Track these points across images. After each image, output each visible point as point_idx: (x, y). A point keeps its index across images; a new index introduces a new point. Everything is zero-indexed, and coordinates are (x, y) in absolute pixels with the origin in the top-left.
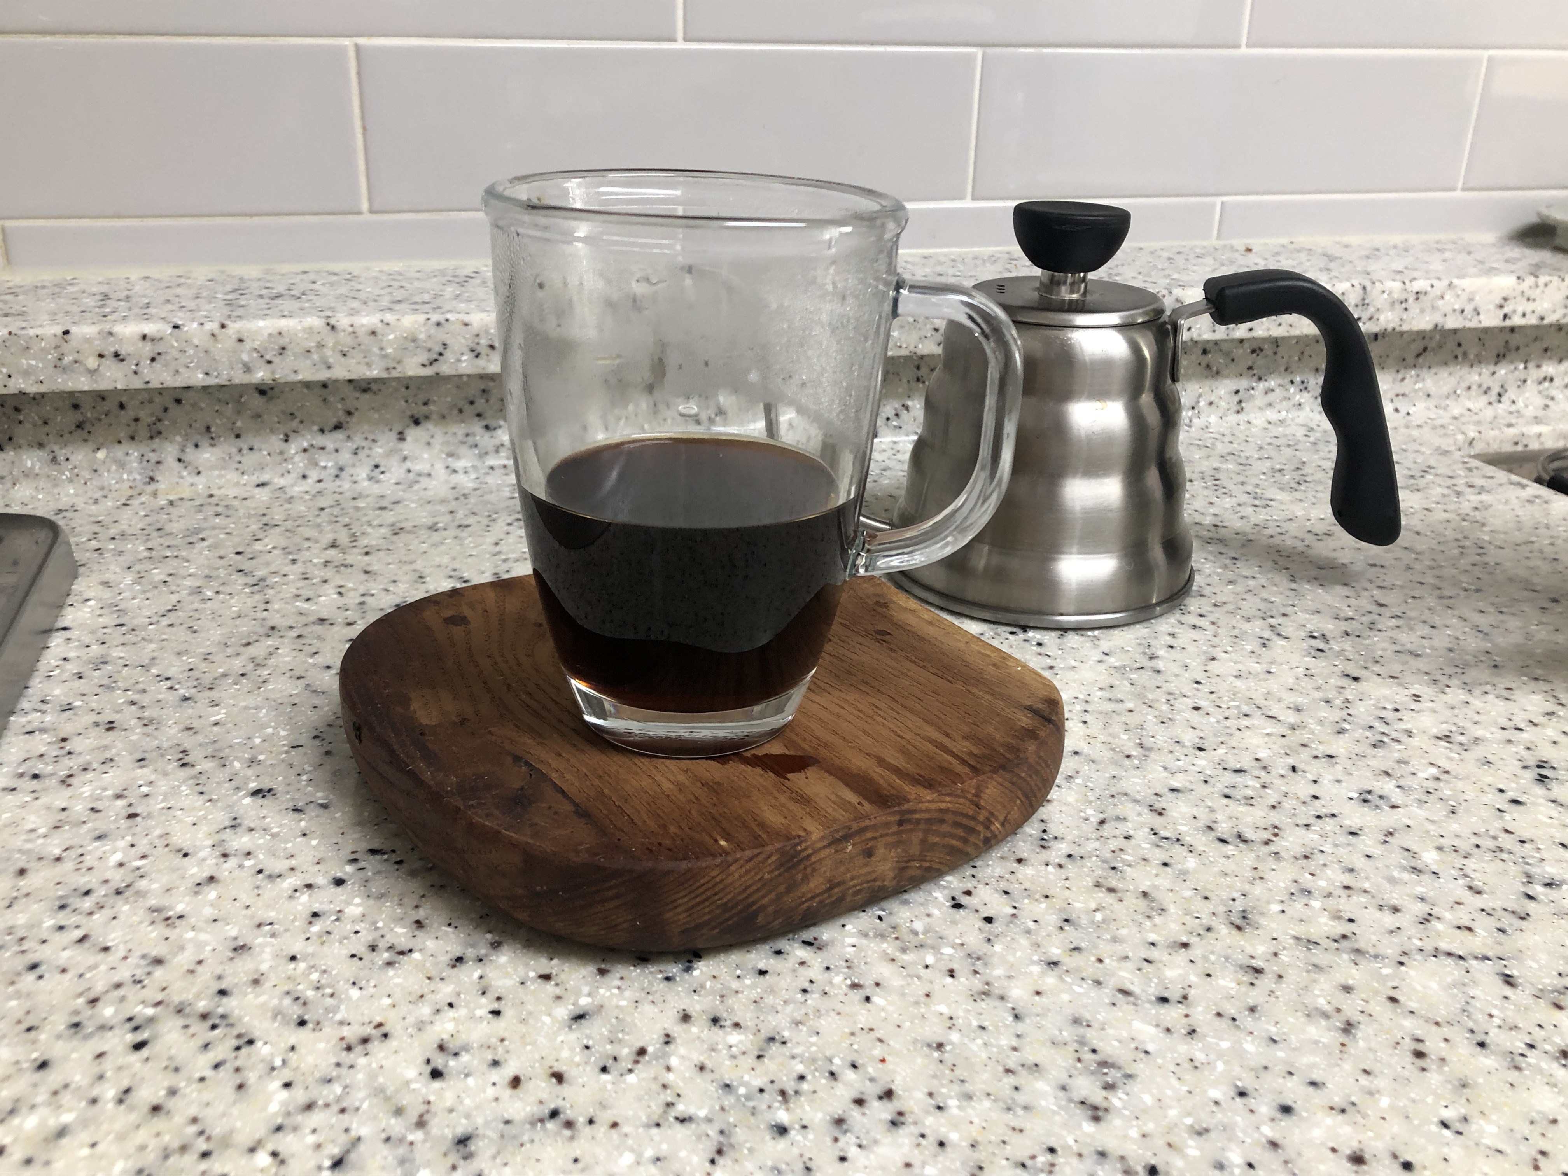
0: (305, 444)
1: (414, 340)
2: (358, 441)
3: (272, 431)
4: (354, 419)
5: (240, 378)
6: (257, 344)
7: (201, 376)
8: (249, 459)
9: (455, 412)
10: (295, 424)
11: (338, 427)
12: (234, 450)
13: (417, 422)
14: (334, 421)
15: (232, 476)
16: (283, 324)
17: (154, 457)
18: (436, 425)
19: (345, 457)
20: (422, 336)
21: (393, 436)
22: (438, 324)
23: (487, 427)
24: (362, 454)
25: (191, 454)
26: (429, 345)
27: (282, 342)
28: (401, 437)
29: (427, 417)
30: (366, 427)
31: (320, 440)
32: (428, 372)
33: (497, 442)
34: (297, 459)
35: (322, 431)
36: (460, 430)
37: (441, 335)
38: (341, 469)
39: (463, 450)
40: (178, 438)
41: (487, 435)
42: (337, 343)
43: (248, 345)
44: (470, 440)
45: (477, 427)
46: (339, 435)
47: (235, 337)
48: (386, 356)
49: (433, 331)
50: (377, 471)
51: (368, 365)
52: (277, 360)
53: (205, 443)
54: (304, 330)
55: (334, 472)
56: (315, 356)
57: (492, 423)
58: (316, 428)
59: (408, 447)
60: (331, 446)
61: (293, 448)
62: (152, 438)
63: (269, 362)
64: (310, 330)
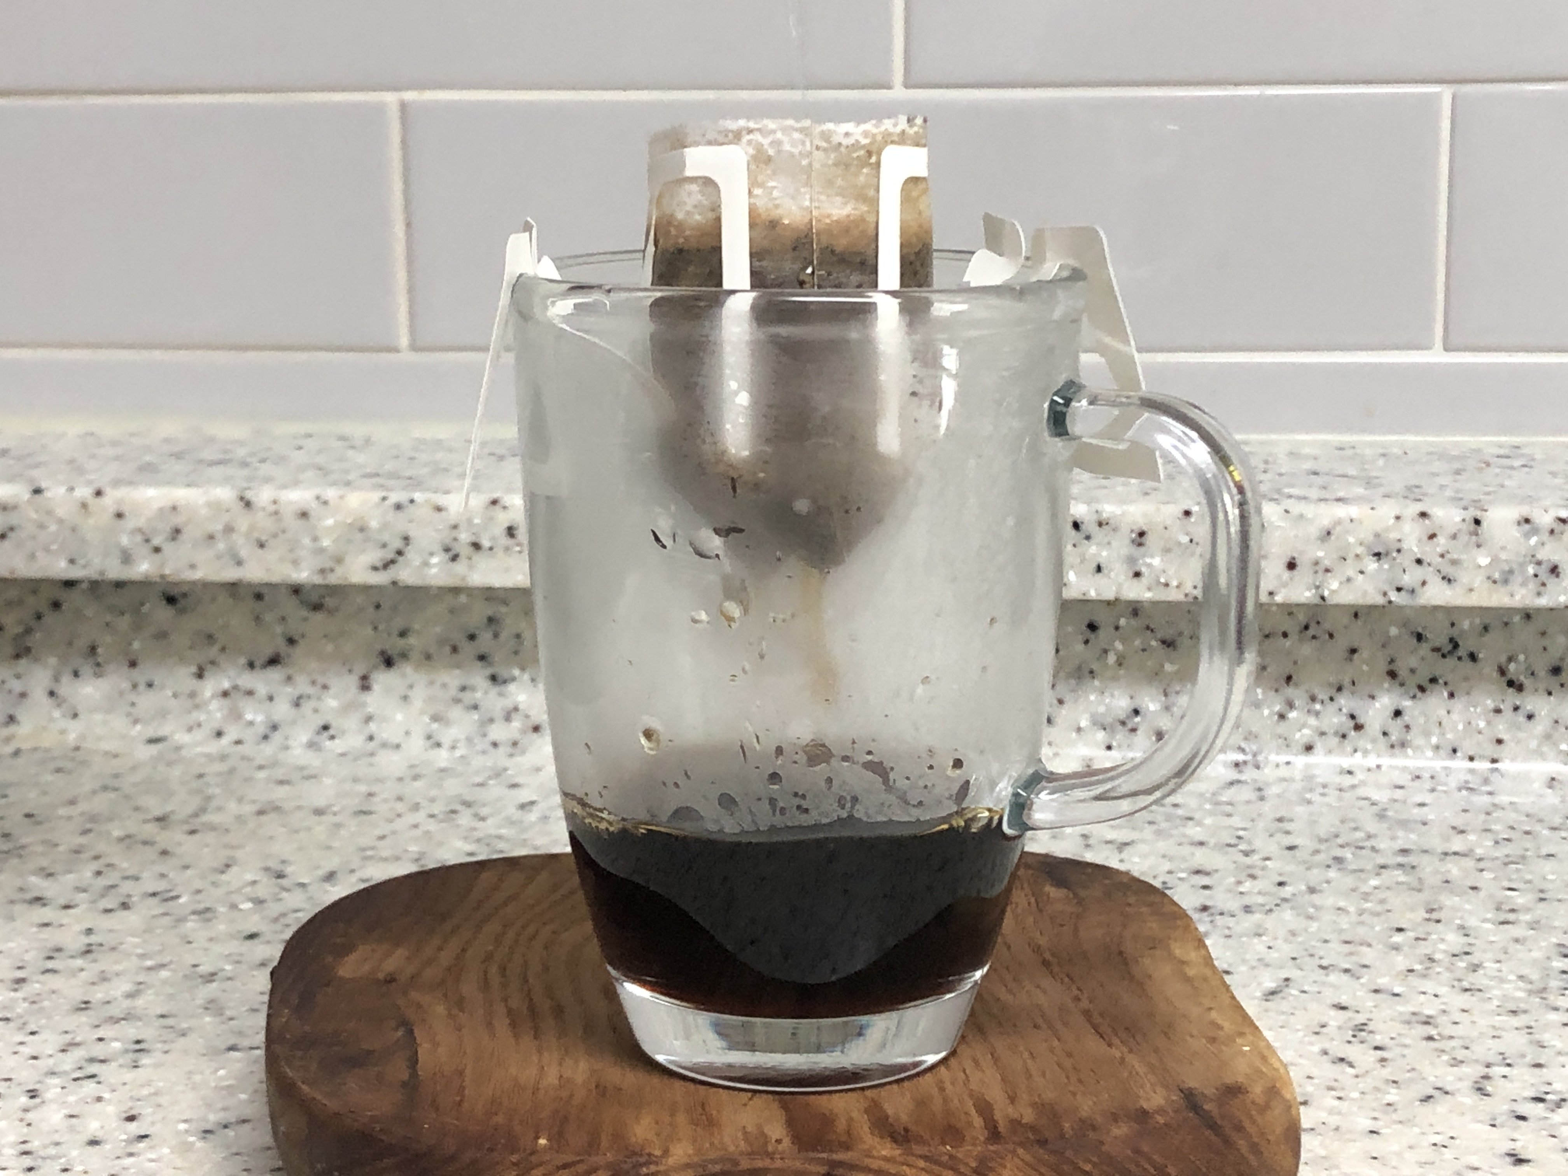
0: (226, 685)
1: (362, 530)
2: (302, 685)
3: (183, 660)
4: (298, 651)
5: (115, 571)
6: (141, 522)
7: (63, 564)
8: (146, 701)
9: (447, 649)
10: (213, 652)
11: (274, 661)
12: (125, 685)
13: (389, 662)
14: (268, 652)
15: (119, 722)
16: (182, 494)
17: (17, 686)
18: (417, 667)
19: (282, 709)
20: (374, 524)
21: (353, 681)
22: (398, 507)
23: (494, 678)
24: (307, 707)
25: (67, 686)
26: (385, 537)
27: (178, 520)
28: (365, 684)
29: (404, 656)
30: (314, 665)
31: (247, 680)
32: (380, 579)
33: (508, 703)
34: (214, 705)
35: (251, 665)
36: (452, 679)
37: (401, 523)
38: (275, 727)
39: (456, 713)
40: (53, 661)
41: (494, 691)
42: (252, 528)
43: (130, 523)
44: (467, 697)
45: (479, 678)
46: (275, 674)
47: (112, 509)
48: (321, 551)
49: (391, 515)
50: (326, 734)
51: (296, 563)
52: (168, 548)
53: (87, 670)
54: (209, 504)
55: (261, 730)
56: (221, 546)
57: (503, 673)
58: (243, 661)
59: (373, 701)
60: (262, 690)
61: (209, 687)
62: (18, 656)
63: (157, 550)
64: (216, 507)
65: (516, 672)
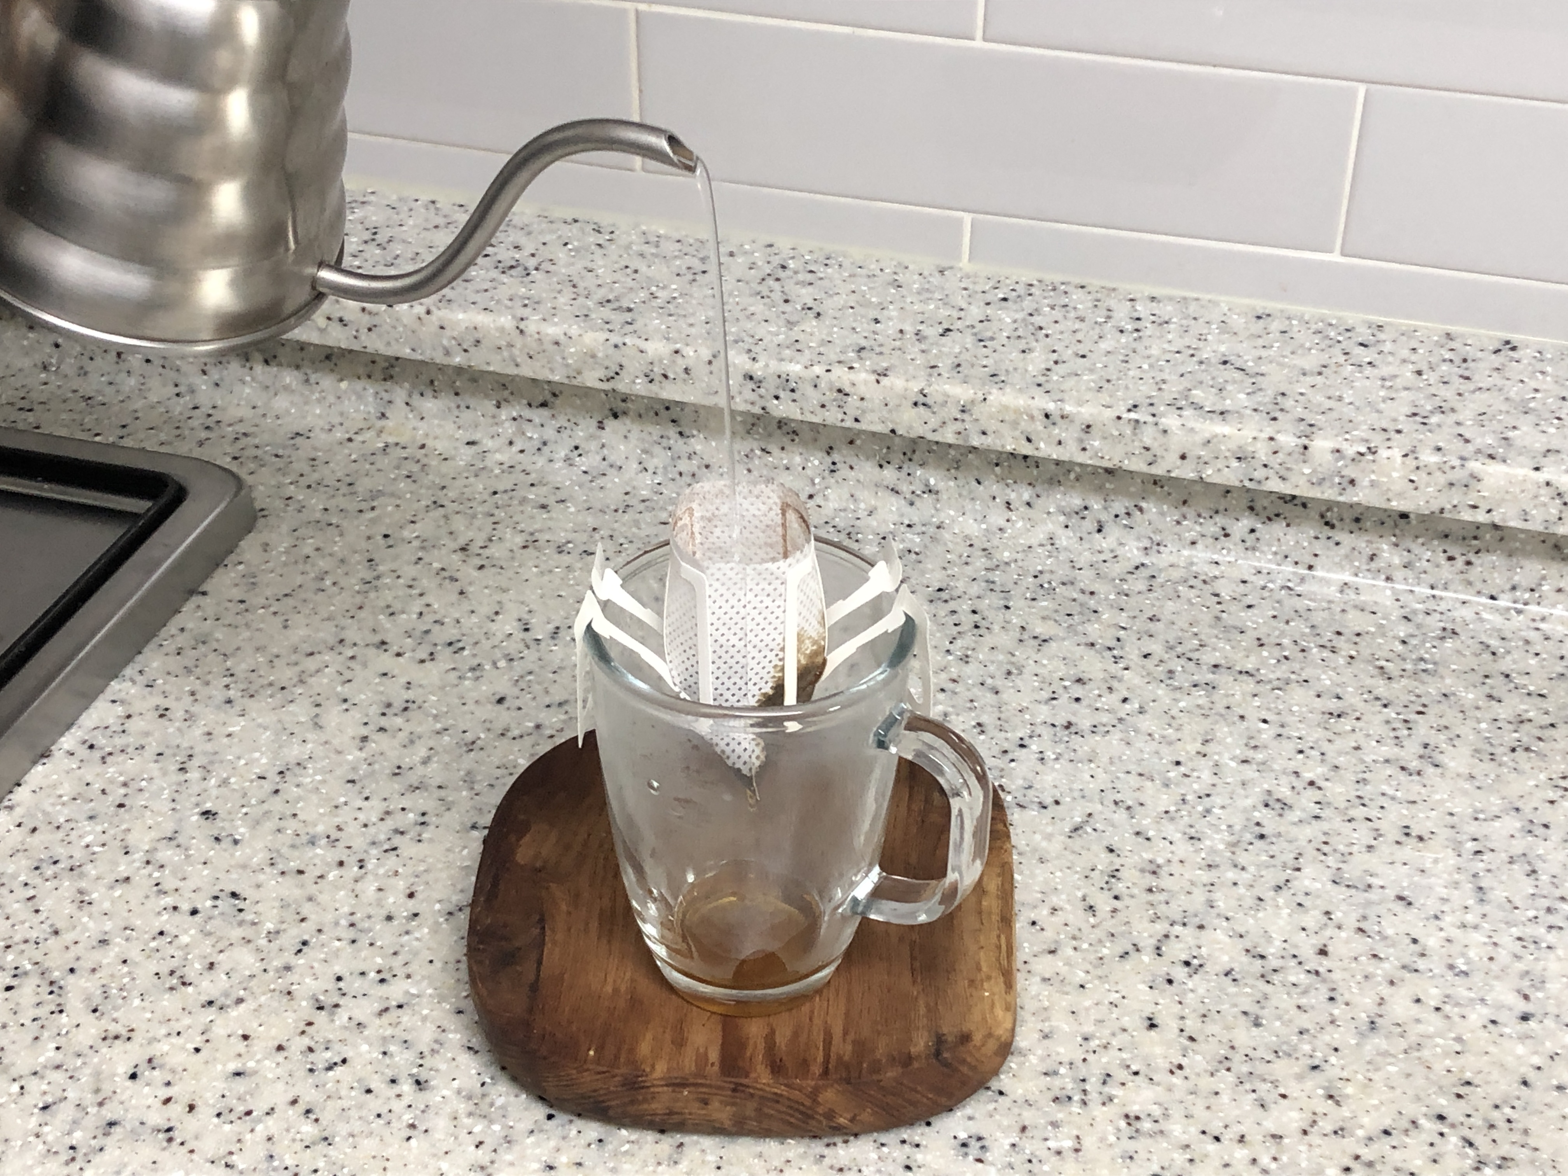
0: (515, 414)
1: (593, 356)
2: (562, 421)
3: (487, 396)
4: (558, 402)
5: (440, 359)
6: (455, 334)
7: (408, 351)
8: (467, 416)
9: (652, 414)
10: (506, 393)
11: (544, 405)
12: (453, 405)
13: (615, 416)
14: (541, 399)
15: (450, 427)
16: (481, 319)
17: (386, 397)
18: (633, 421)
19: (549, 433)
20: (600, 355)
21: (594, 423)
22: (616, 346)
23: (681, 434)
24: (565, 434)
25: (416, 400)
26: (607, 363)
27: (479, 335)
28: (601, 426)
29: (625, 413)
30: (569, 410)
31: (527, 413)
32: (606, 386)
33: (691, 450)
34: (507, 424)
35: (530, 405)
36: (656, 431)
37: (617, 357)
38: (545, 444)
39: (657, 450)
40: (407, 385)
41: (681, 441)
42: (524, 346)
43: (448, 332)
44: (665, 442)
45: (672, 432)
46: (545, 412)
47: (437, 324)
48: (567, 366)
49: (611, 350)
50: (576, 453)
51: (552, 370)
52: (472, 350)
53: (429, 393)
54: (497, 329)
55: (537, 444)
56: (506, 354)
57: (687, 432)
58: (525, 402)
59: (606, 436)
60: (537, 420)
61: (504, 414)
62: (385, 380)
63: (466, 351)
64: (502, 330)
65: (695, 432)
